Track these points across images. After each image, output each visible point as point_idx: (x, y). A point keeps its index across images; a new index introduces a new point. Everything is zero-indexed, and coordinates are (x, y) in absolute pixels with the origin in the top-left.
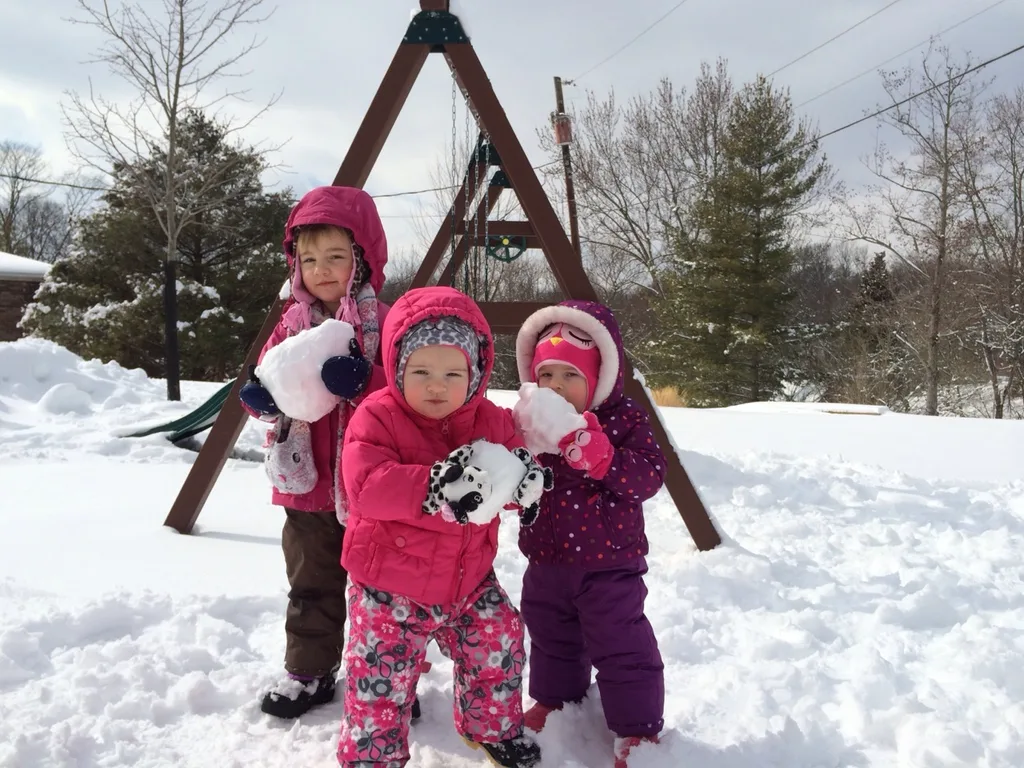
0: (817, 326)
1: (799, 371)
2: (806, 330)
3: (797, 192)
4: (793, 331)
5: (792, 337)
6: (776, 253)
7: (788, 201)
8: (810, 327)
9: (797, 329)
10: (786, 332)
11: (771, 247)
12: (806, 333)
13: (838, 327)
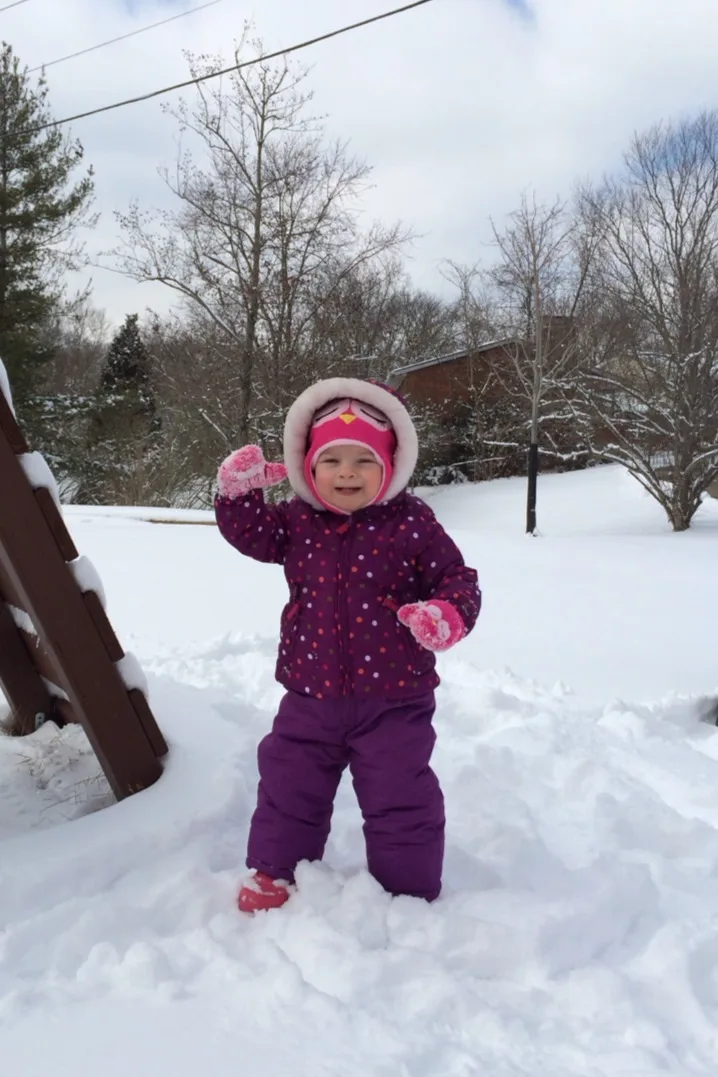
0: (81, 399)
1: (59, 459)
2: (68, 403)
3: (55, 214)
4: (50, 403)
5: (50, 412)
6: (27, 293)
7: (44, 223)
8: (72, 399)
9: (55, 402)
10: (41, 404)
11: (22, 286)
12: (67, 408)
13: (109, 401)
